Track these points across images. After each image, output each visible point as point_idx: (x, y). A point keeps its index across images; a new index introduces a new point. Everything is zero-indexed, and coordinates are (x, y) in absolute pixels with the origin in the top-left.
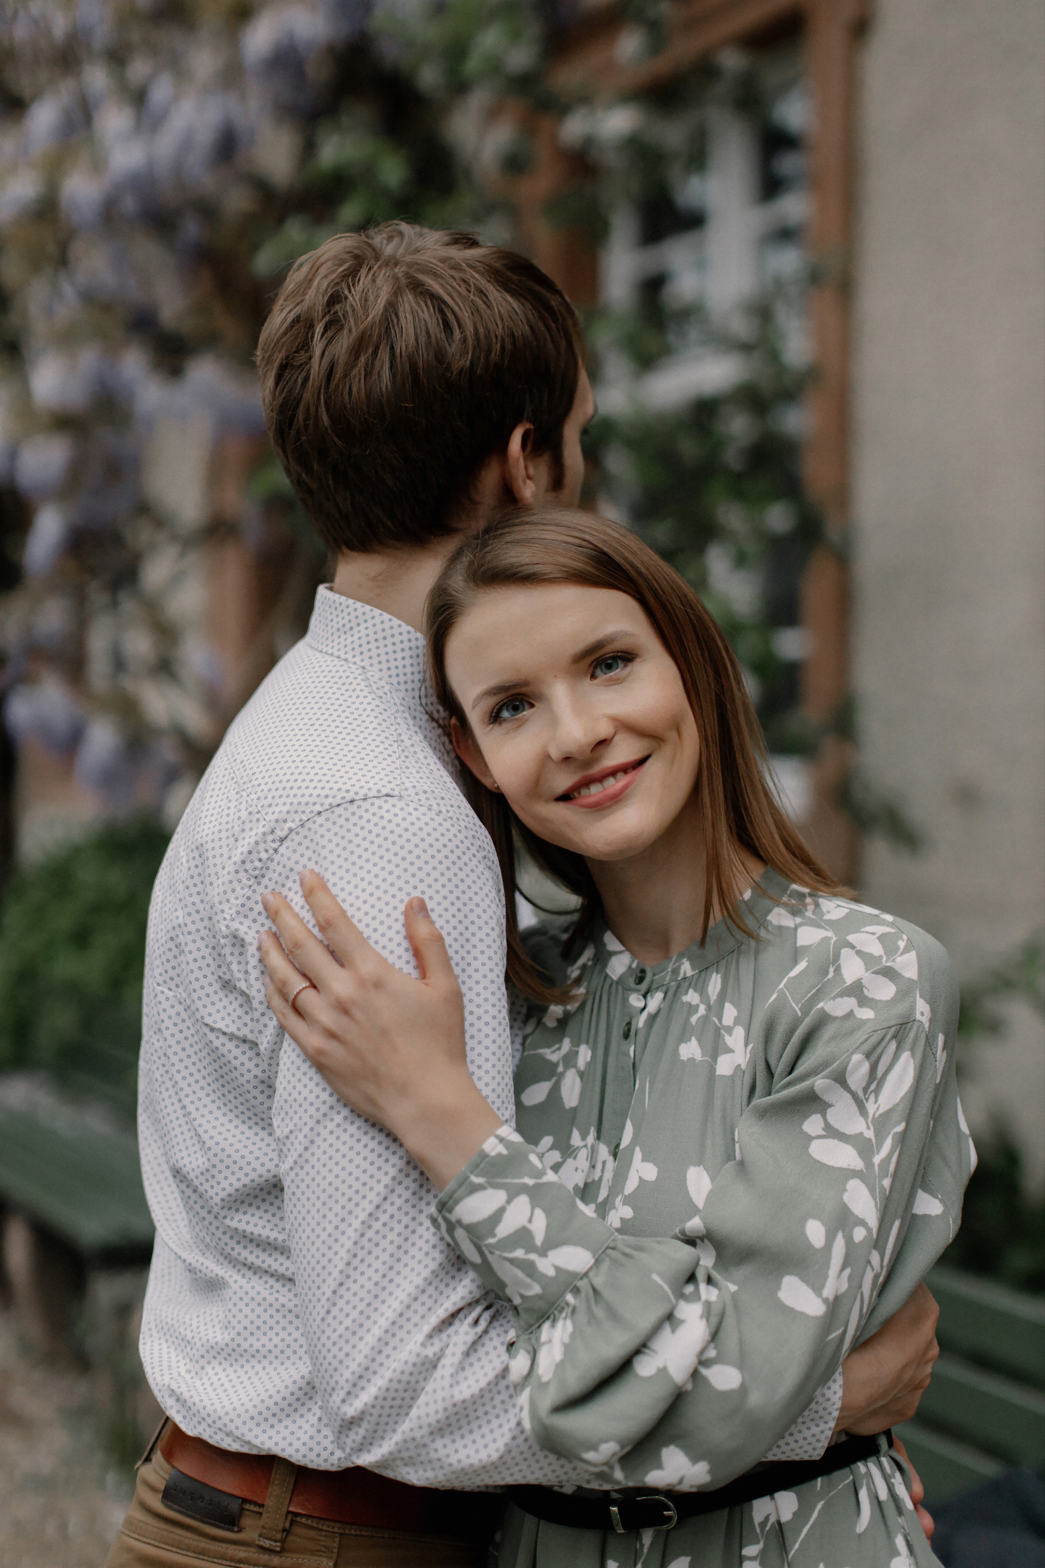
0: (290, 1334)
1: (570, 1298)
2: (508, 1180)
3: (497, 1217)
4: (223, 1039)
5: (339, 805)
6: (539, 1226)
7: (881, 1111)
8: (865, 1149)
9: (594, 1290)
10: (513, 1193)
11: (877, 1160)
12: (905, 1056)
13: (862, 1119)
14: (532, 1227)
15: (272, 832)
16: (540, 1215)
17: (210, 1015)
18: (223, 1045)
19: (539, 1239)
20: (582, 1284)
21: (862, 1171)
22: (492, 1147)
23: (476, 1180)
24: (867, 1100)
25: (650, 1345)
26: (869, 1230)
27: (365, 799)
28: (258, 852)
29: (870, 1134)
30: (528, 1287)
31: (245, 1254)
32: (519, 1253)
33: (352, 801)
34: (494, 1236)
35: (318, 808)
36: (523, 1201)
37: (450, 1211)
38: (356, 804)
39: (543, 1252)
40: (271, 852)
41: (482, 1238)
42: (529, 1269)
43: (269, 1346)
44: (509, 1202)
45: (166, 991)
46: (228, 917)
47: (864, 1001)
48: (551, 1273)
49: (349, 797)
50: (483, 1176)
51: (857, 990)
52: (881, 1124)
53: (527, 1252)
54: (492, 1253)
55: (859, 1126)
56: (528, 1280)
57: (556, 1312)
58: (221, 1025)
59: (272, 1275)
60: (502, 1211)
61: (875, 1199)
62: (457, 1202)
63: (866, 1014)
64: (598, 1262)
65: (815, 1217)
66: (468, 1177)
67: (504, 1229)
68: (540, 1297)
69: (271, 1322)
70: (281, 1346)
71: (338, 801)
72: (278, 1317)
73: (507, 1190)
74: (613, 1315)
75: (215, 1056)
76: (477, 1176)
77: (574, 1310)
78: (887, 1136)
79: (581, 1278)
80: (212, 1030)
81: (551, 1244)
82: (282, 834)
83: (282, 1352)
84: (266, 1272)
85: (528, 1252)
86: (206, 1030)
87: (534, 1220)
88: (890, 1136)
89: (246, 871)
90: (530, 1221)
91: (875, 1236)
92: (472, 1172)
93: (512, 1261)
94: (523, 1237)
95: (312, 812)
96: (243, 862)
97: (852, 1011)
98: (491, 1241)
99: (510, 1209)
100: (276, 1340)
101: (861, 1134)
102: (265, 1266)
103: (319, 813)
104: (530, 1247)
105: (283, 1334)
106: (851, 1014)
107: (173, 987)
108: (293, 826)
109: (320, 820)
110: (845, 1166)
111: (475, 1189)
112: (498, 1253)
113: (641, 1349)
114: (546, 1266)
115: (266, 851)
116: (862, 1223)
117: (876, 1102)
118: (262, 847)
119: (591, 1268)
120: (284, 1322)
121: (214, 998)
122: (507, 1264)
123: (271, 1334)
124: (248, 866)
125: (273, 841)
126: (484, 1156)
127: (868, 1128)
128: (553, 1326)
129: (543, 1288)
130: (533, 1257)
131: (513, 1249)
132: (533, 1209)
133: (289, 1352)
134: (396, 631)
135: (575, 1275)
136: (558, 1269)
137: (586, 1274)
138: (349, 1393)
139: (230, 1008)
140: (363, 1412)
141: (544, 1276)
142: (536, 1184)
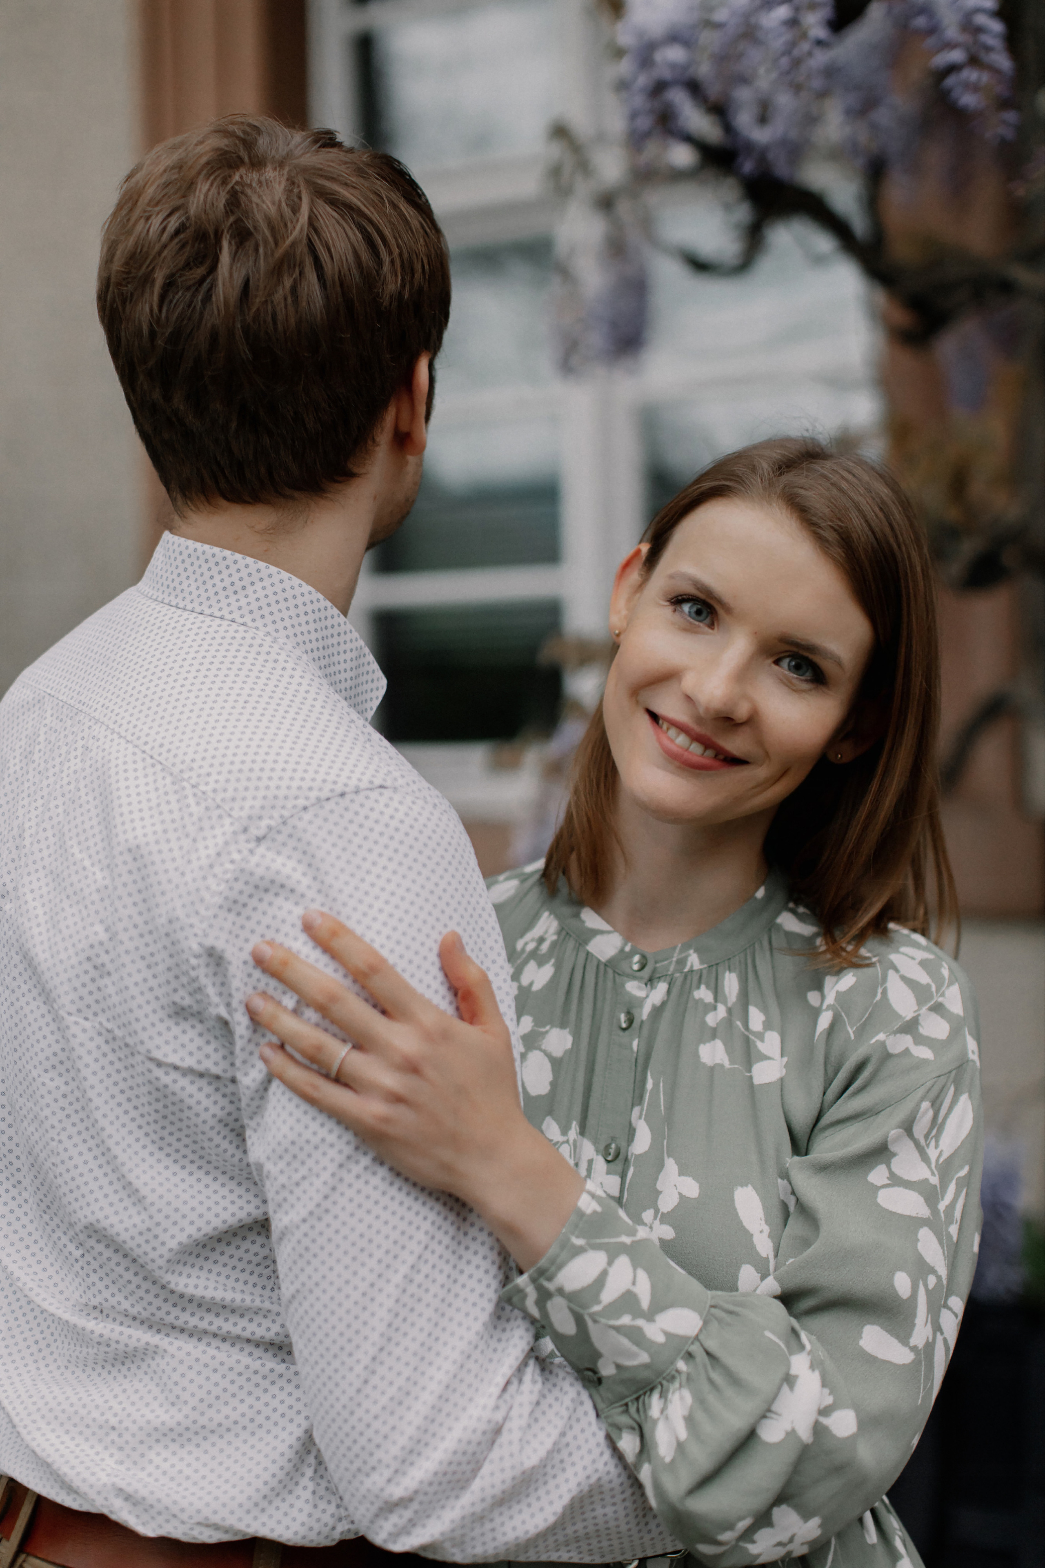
0: (258, 1399)
1: (681, 1365)
2: (606, 1240)
3: (600, 1281)
4: (174, 1075)
5: (328, 799)
6: (644, 1290)
7: (945, 1156)
8: (931, 1195)
9: (708, 1353)
10: (613, 1253)
11: (942, 1206)
12: (964, 1099)
13: (923, 1165)
14: (636, 1290)
15: (245, 830)
16: (642, 1275)
17: (158, 1047)
18: (175, 1081)
19: (645, 1303)
20: (695, 1348)
21: (928, 1219)
22: (587, 1204)
23: (579, 1242)
24: (928, 1145)
25: (774, 1408)
26: (939, 1278)
27: (357, 792)
28: (229, 853)
29: (935, 1180)
30: (634, 1356)
31: (185, 1317)
32: (626, 1320)
33: (342, 795)
34: (599, 1302)
35: (301, 802)
36: (623, 1262)
37: (550, 1279)
38: (348, 797)
39: (650, 1316)
40: (245, 852)
41: (585, 1306)
42: (636, 1336)
43: (235, 1416)
44: (610, 1263)
45: (81, 1021)
46: (200, 933)
47: (920, 1040)
48: (661, 1339)
49: (339, 788)
50: (584, 1237)
51: (911, 1027)
52: (945, 1169)
53: (634, 1319)
54: (595, 1321)
55: (920, 1172)
56: (635, 1348)
57: (664, 1382)
58: (173, 1059)
59: (224, 1340)
60: (604, 1274)
61: (942, 1247)
62: (560, 1267)
63: (924, 1053)
64: (706, 1323)
65: (901, 1269)
66: (569, 1239)
67: (608, 1295)
68: (646, 1366)
69: (233, 1388)
70: (250, 1414)
71: (325, 794)
72: (241, 1381)
73: (607, 1251)
74: (735, 1380)
75: (161, 1094)
76: (577, 1237)
77: (689, 1378)
78: (951, 1181)
79: (692, 1343)
80: (159, 1064)
81: (658, 1306)
82: (260, 833)
83: (252, 1420)
84: (215, 1335)
85: (634, 1317)
86: (152, 1066)
87: (638, 1283)
88: (954, 1182)
89: (215, 876)
90: (634, 1283)
91: (945, 1282)
92: (573, 1234)
93: (617, 1329)
94: (628, 1301)
95: (294, 807)
96: (211, 866)
97: (907, 1050)
98: (596, 1308)
99: (612, 1271)
100: (243, 1408)
101: (927, 1180)
102: (213, 1328)
103: (305, 808)
104: (638, 1313)
105: (250, 1400)
106: (907, 1052)
107: (91, 1016)
108: (272, 823)
109: (307, 816)
110: (914, 1214)
111: (579, 1251)
112: (603, 1321)
113: (766, 1413)
114: (654, 1332)
115: (239, 851)
116: (933, 1271)
117: (936, 1147)
118: (233, 848)
119: (701, 1330)
120: (249, 1386)
121: (161, 1027)
122: (613, 1333)
123: (235, 1402)
124: (217, 870)
125: (248, 841)
126: (581, 1214)
127: (933, 1174)
128: (663, 1395)
129: (651, 1356)
130: (640, 1322)
131: (618, 1316)
132: (635, 1270)
133: (260, 1419)
134: (297, 591)
135: (684, 1339)
136: (667, 1334)
137: (697, 1338)
138: (396, 1471)
139: (185, 1039)
140: (416, 1492)
141: (653, 1343)
142: (633, 1242)
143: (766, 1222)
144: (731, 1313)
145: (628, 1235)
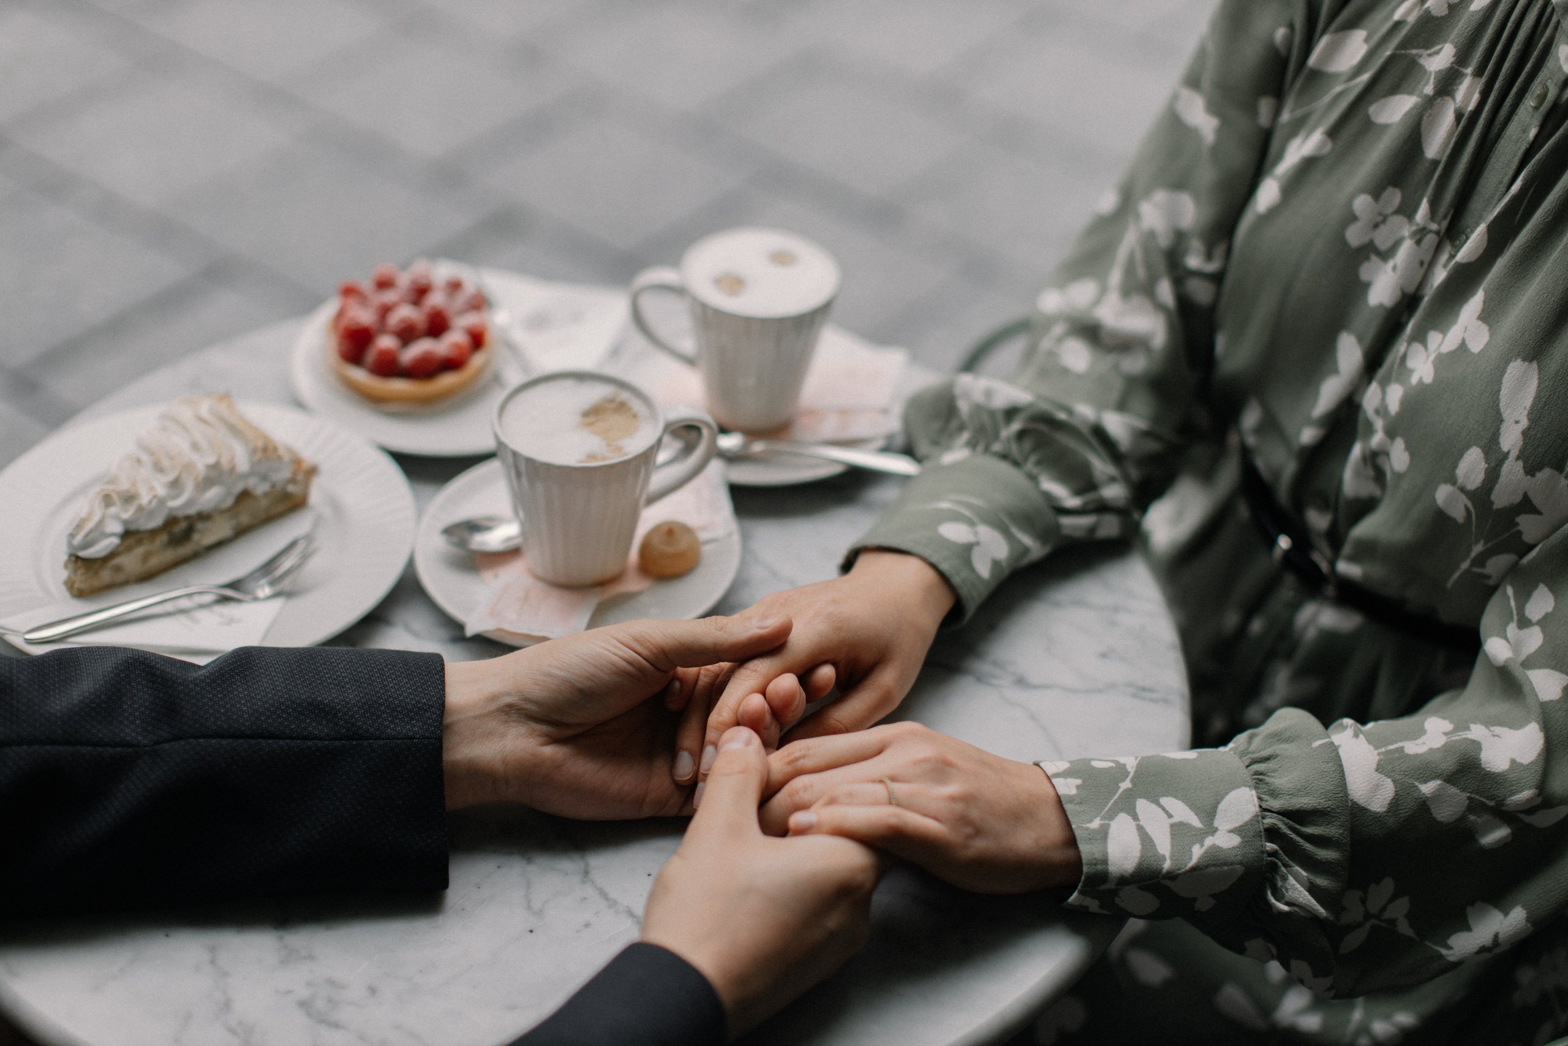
1: (1270, 847)
2: (1113, 802)
3: (1145, 839)
6: (1182, 813)
9: (1284, 814)
10: (1128, 808)
14: (1177, 819)
22: (1067, 787)
23: (1096, 824)
32: (1198, 851)
36: (1143, 806)
39: (1211, 830)
42: (1218, 856)
48: (1235, 840)
54: (1177, 877)
57: (1268, 875)
62: (1105, 861)
64: (1256, 788)
66: (1087, 830)
73: (1122, 810)
79: (1263, 818)
85: (1201, 842)
87: (1172, 812)
94: (1181, 834)
98: (1167, 864)
99: (1144, 823)
111: (1103, 832)
112: (1183, 870)
114: (1225, 839)
119: (1259, 799)
130: (1209, 841)
131: (1190, 854)
132: (1157, 804)
135: (1254, 821)
136: (1235, 832)
141: (1233, 850)
142: (1132, 781)
143: (1530, 414)
144: (1267, 759)
145: (1123, 780)
